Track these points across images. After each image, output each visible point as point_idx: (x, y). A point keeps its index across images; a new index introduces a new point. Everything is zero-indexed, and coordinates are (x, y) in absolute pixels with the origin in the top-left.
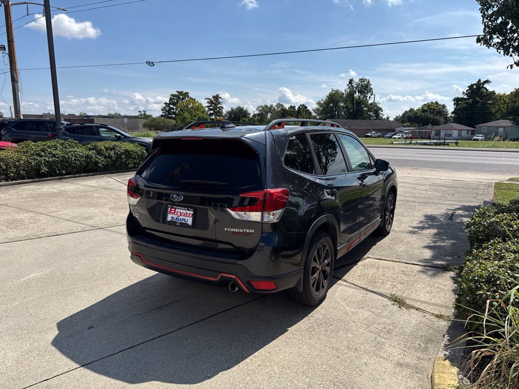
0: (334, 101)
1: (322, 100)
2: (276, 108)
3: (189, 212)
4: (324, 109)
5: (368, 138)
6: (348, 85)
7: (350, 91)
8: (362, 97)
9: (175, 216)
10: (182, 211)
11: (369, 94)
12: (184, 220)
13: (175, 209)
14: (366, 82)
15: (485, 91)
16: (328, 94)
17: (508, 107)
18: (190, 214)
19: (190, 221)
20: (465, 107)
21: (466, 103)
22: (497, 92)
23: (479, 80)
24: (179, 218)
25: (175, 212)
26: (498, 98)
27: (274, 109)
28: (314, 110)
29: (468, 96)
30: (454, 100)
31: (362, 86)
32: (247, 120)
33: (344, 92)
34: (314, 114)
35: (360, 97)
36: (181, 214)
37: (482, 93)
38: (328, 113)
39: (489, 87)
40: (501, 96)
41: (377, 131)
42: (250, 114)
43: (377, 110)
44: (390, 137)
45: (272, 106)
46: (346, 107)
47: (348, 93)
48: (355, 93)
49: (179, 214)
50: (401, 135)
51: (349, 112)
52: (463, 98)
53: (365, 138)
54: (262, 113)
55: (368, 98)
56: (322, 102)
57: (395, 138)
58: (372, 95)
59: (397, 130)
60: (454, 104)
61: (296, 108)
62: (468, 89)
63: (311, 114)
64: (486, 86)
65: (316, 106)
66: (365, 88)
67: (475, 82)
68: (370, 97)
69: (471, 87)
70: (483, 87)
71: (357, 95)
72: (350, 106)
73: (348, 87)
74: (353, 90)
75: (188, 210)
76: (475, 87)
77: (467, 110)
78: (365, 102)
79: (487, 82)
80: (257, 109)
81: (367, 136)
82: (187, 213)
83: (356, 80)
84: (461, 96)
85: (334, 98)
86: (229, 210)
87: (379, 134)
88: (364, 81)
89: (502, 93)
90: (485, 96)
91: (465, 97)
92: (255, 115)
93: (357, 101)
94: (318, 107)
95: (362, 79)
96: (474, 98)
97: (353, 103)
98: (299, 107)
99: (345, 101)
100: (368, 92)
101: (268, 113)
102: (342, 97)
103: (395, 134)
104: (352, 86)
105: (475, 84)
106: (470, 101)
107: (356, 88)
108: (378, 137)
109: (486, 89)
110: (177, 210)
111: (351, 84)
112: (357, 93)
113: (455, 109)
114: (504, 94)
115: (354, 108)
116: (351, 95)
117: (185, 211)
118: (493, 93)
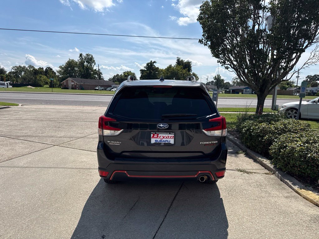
0: (71, 67)
1: (63, 65)
2: (28, 68)
3: (170, 135)
4: (65, 71)
5: (96, 91)
6: (79, 57)
7: (81, 61)
8: (89, 65)
9: (159, 140)
10: (164, 135)
11: (93, 64)
12: (167, 141)
13: (158, 135)
14: (90, 56)
15: (154, 67)
16: (67, 62)
17: (165, 75)
18: (171, 137)
19: (172, 141)
20: (146, 75)
21: (146, 73)
22: (160, 68)
23: (151, 61)
24: (163, 140)
25: (158, 137)
26: (160, 71)
27: (27, 69)
28: (58, 72)
29: (146, 69)
30: (140, 71)
31: (88, 58)
32: (5, 76)
33: (77, 61)
34: (57, 74)
35: (88, 65)
36: (163, 137)
37: (153, 68)
38: (68, 74)
39: (156, 65)
40: (161, 70)
41: (101, 86)
42: (6, 72)
43: (99, 74)
44: (110, 90)
45: (25, 67)
46: (80, 71)
47: (80, 62)
48: (85, 62)
49: (162, 137)
50: (116, 89)
51: (81, 74)
52: (144, 70)
53: (94, 91)
54: (17, 71)
55: (93, 66)
56: (63, 66)
57: (113, 91)
58: (95, 64)
59: (113, 86)
60: (141, 73)
61: (44, 69)
62: (146, 65)
63: (56, 74)
64: (154, 64)
65: (59, 69)
66: (90, 60)
67: (149, 62)
68: (94, 66)
69: (148, 64)
70: (153, 65)
71: (86, 64)
72: (82, 70)
73: (79, 59)
74: (83, 60)
75: (170, 134)
76: (149, 64)
77: (147, 76)
78: (91, 69)
79: (155, 62)
80: (13, 68)
81: (96, 89)
82: (169, 136)
83: (84, 54)
84: (143, 69)
85: (71, 64)
86: (204, 131)
87: (103, 88)
88: (89, 56)
89: (162, 69)
90: (155, 69)
91: (145, 69)
92: (10, 73)
93: (86, 68)
94: (60, 69)
95: (88, 54)
96: (150, 70)
97: (84, 68)
98: (46, 69)
99: (79, 67)
100: (92, 63)
101: (21, 71)
102: (76, 64)
103: (112, 89)
104: (82, 58)
105: (149, 63)
106: (148, 72)
107: (85, 60)
108: (102, 90)
109: (154, 66)
110: (159, 135)
111: (81, 57)
112: (86, 62)
113: (141, 76)
114: (163, 69)
115: (84, 72)
116: (82, 63)
117: (166, 135)
118: (158, 68)
